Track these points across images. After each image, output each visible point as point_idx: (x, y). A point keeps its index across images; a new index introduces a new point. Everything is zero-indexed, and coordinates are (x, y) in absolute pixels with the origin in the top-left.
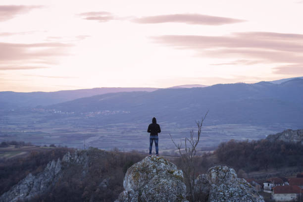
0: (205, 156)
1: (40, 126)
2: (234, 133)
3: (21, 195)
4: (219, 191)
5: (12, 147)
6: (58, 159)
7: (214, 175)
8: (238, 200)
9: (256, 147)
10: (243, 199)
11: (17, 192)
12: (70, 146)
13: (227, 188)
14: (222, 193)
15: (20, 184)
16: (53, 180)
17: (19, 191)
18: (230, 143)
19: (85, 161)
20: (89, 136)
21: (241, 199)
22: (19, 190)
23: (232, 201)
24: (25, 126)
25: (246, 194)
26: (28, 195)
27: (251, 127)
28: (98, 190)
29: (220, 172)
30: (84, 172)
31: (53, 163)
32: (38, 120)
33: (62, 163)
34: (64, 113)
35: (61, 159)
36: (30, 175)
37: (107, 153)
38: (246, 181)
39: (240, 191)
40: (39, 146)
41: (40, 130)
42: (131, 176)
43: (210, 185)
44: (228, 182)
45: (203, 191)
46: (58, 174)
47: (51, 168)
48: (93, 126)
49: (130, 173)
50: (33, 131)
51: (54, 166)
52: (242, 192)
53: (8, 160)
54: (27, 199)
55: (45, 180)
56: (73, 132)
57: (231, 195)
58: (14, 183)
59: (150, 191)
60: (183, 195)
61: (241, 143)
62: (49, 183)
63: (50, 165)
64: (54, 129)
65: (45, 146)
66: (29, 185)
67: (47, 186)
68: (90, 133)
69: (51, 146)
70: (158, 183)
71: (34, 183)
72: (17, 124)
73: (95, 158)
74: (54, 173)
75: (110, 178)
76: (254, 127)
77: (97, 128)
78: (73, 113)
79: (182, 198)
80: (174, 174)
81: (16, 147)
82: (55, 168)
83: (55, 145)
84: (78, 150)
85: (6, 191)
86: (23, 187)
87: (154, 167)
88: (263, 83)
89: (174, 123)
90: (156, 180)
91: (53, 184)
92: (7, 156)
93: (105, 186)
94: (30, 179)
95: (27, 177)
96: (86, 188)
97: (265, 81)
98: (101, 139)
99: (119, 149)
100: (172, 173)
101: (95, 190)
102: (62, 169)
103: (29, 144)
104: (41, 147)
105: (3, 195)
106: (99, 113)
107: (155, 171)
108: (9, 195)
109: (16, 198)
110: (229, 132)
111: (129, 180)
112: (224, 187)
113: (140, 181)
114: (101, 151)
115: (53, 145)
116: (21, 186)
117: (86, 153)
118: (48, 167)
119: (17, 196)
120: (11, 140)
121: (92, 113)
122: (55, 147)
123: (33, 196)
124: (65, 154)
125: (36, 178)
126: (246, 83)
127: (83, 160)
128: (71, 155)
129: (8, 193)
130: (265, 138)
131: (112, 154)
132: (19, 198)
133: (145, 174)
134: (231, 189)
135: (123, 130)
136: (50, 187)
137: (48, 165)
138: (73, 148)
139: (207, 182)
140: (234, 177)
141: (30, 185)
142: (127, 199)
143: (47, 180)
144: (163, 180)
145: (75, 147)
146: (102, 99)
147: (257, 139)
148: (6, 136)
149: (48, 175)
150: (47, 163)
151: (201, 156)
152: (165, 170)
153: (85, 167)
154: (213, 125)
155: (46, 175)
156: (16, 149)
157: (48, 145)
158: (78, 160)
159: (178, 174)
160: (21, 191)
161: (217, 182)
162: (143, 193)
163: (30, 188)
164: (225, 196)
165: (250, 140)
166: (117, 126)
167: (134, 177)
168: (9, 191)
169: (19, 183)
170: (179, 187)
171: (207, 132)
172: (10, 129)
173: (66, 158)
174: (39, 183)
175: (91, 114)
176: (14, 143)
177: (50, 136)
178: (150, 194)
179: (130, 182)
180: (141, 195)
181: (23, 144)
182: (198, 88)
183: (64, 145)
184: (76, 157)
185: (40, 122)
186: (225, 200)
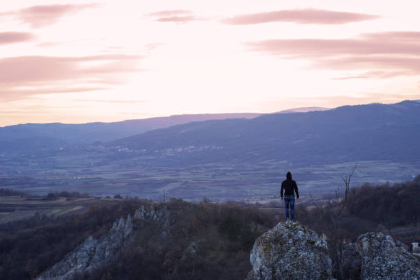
0: (330, 206)
1: (99, 170)
2: (368, 173)
3: (79, 267)
4: (374, 266)
5: (63, 200)
6: (129, 216)
7: (366, 245)
8: (399, 276)
9: (400, 193)
10: (406, 275)
11: (73, 261)
12: (141, 197)
13: (384, 261)
14: (378, 268)
15: (76, 251)
16: (122, 244)
17: (75, 261)
18: (363, 187)
19: (165, 217)
20: (167, 182)
21: (403, 276)
22: (76, 259)
23: (391, 277)
24: (79, 170)
25: (409, 269)
26: (88, 265)
27: (392, 164)
28: (184, 257)
29: (374, 240)
30: (164, 233)
31: (121, 221)
32: (96, 161)
33: (134, 221)
34: (132, 151)
35: (132, 215)
36: (91, 238)
37: (195, 205)
38: (405, 251)
39: (401, 265)
40: (99, 198)
41: (99, 176)
42: (260, 249)
43: (361, 258)
44: (385, 252)
45: (352, 266)
46: (128, 236)
47: (118, 228)
48: (172, 168)
49: (259, 245)
50: (90, 177)
51: (123, 225)
52: (404, 266)
53: (58, 219)
54: (88, 272)
55: (110, 245)
56: (145, 176)
57: (390, 270)
58: (69, 250)
59: (286, 267)
60: (328, 271)
61: (378, 188)
62: (117, 249)
63: (118, 224)
64: (118, 173)
65: (108, 197)
66: (89, 252)
67: (115, 254)
68: (168, 177)
69: (116, 197)
70: (296, 256)
71: (97, 249)
72: (68, 168)
73: (179, 212)
74: (123, 234)
75: (200, 240)
76: (397, 164)
77: (178, 171)
78: (145, 150)
79: (327, 275)
80: (316, 244)
81: (68, 200)
82: (124, 227)
83: (121, 195)
84: (156, 202)
85: (59, 261)
86: (81, 254)
87: (290, 236)
88: (407, 103)
89: (285, 162)
90: (293, 253)
91: (123, 250)
92: (56, 212)
93: (194, 251)
94: (90, 243)
95: (86, 241)
96: (167, 254)
97: (410, 100)
98: (184, 186)
99: (210, 199)
100: (313, 243)
101: (180, 258)
102: (134, 229)
103: (86, 196)
104: (102, 199)
105: (54, 267)
106: (180, 150)
107: (291, 241)
108: (62, 266)
109: (72, 271)
110: (361, 172)
111: (258, 254)
112: (379, 259)
113: (272, 254)
114: (187, 204)
115: (118, 196)
116: (79, 253)
117: (166, 207)
118: (116, 227)
119: (72, 267)
120: (60, 190)
121: (171, 150)
122: (121, 198)
123: (95, 266)
124: (137, 208)
125: (99, 242)
126: (383, 103)
127: (163, 217)
128: (145, 209)
129: (60, 263)
130: (412, 180)
131: (202, 208)
132: (76, 270)
133: (279, 245)
134: (390, 263)
135: (214, 173)
136: (118, 254)
137: (115, 224)
138: (146, 200)
139: (357, 253)
140: (392, 247)
141: (91, 251)
142: (259, 278)
143: (113, 245)
144: (302, 254)
145: (148, 197)
146: (184, 131)
147: (400, 182)
148: (52, 184)
149: (114, 238)
150: (112, 221)
151: (323, 207)
152: (304, 240)
153: (166, 225)
154: (338, 162)
155: (112, 238)
156: (68, 203)
157: (112, 196)
158: (155, 217)
159: (321, 245)
160: (78, 260)
161: (371, 253)
162: (278, 270)
163: (91, 256)
164: (382, 271)
165: (392, 182)
166: (206, 168)
167: (265, 250)
168: (63, 260)
169: (75, 249)
170: (322, 262)
171: (330, 172)
172: (58, 174)
173: (139, 214)
174: (104, 249)
175: (169, 152)
176: (65, 195)
177: (114, 183)
178: (286, 271)
179: (260, 256)
180: (276, 272)
181: (77, 195)
182: (316, 111)
183: (133, 195)
184: (152, 212)
185: (99, 164)
186: (382, 276)
